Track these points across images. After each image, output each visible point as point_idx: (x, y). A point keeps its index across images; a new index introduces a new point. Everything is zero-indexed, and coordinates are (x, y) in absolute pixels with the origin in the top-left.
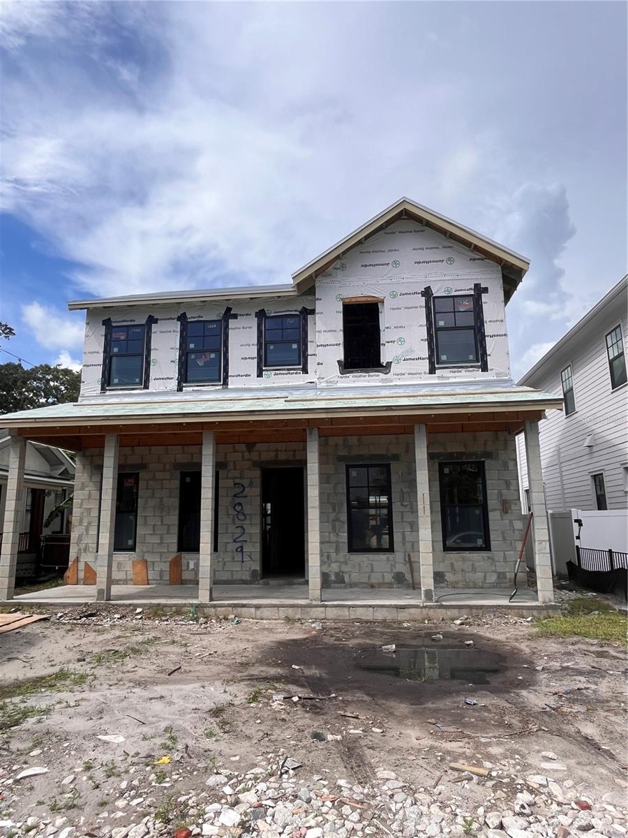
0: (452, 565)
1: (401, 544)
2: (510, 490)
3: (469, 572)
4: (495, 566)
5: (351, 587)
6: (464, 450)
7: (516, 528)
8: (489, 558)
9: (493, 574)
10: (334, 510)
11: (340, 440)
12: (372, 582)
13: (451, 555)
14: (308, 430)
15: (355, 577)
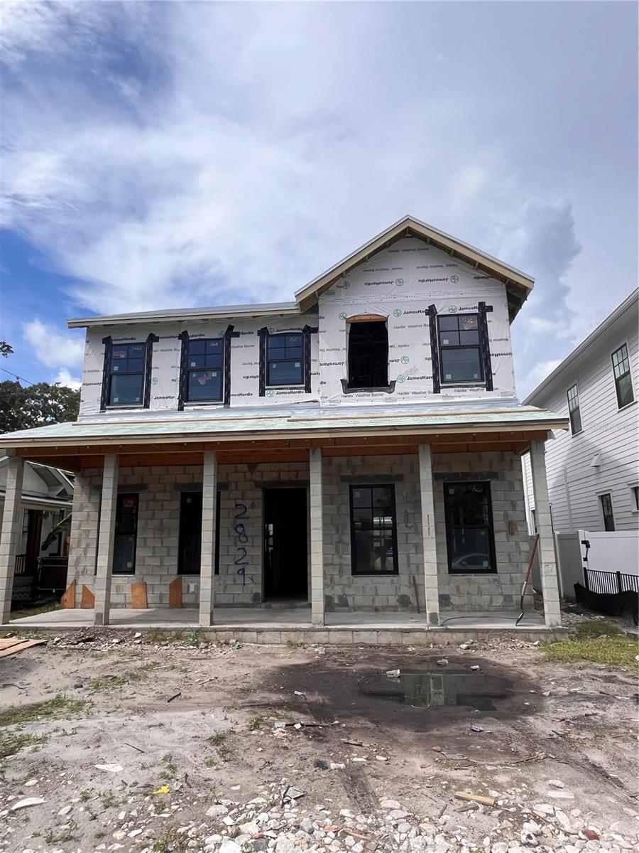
0: (458, 587)
1: (406, 567)
2: (516, 510)
3: (474, 595)
4: (501, 589)
5: (355, 611)
6: (469, 471)
7: (522, 549)
8: (495, 580)
9: (499, 596)
10: (337, 531)
11: (343, 460)
12: (377, 605)
13: (457, 578)
14: (311, 450)
15: (359, 600)
